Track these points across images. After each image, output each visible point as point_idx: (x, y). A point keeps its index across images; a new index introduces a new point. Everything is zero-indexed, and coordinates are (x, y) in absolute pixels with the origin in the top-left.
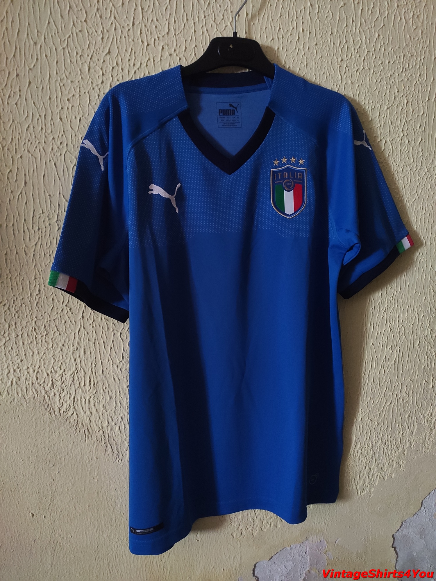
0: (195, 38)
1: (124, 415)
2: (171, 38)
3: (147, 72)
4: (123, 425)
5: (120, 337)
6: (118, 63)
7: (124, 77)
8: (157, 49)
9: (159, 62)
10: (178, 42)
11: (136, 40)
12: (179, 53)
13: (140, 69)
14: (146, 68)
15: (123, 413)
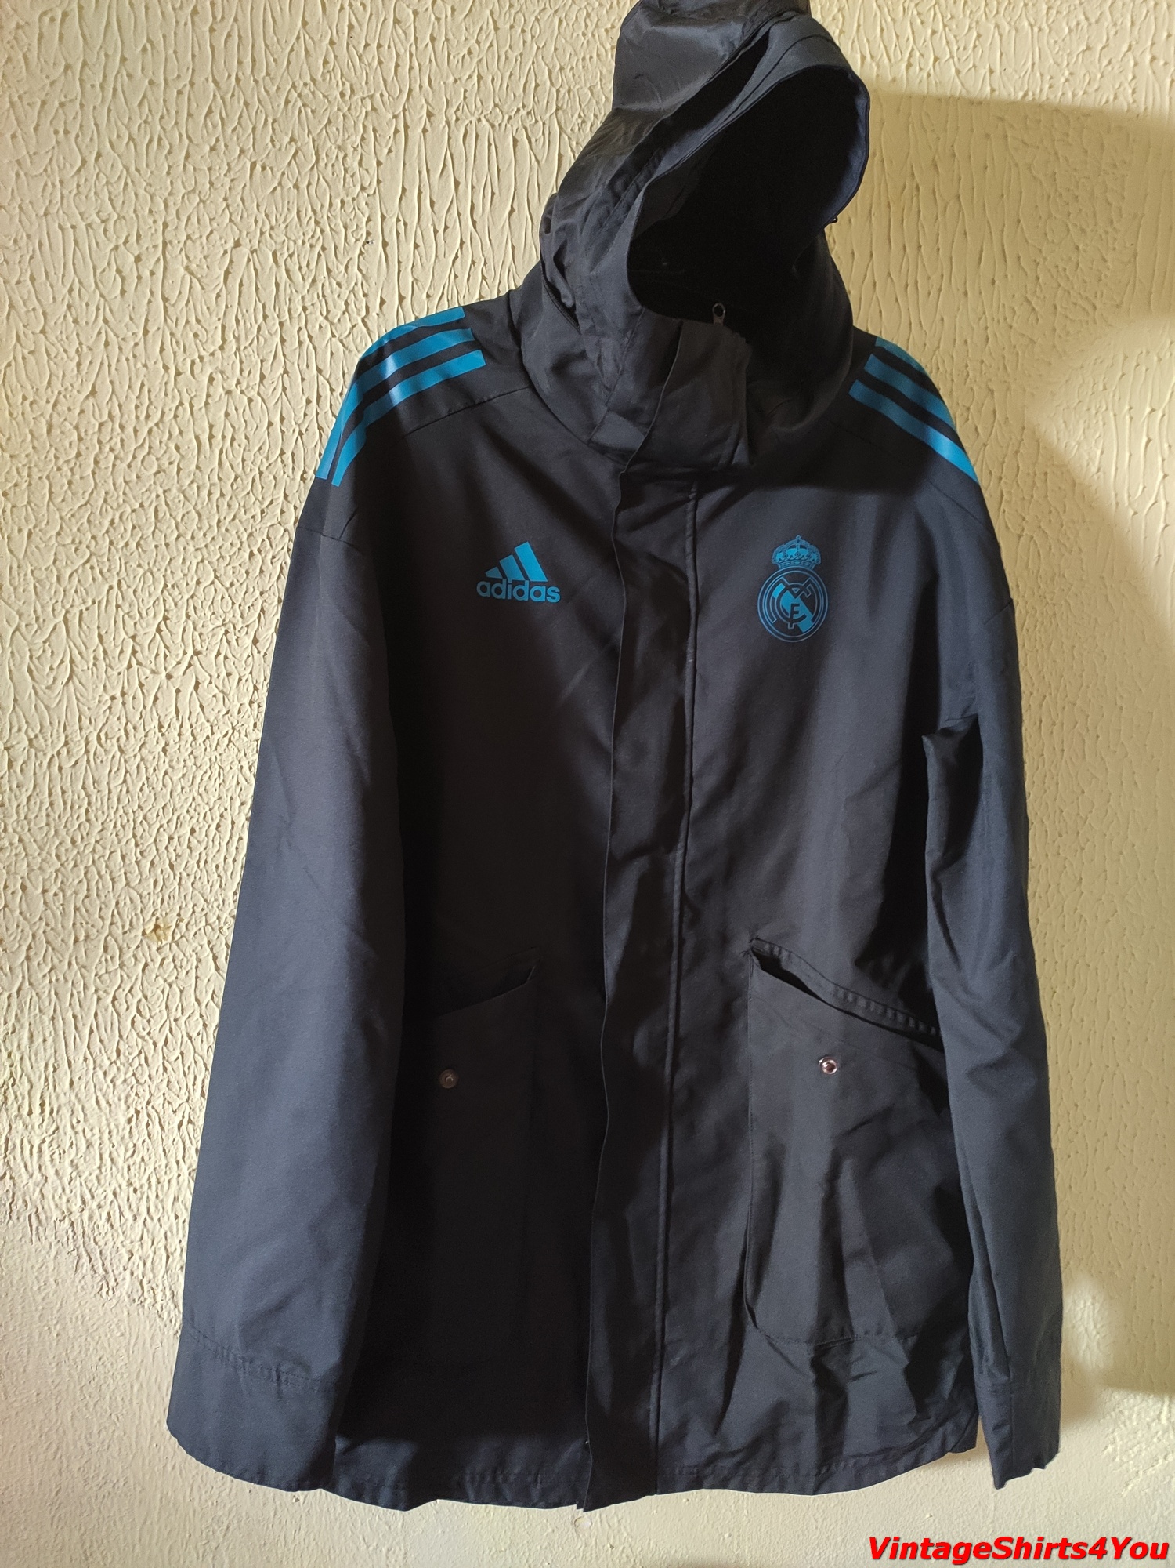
0: (284, 355)
1: (120, 1186)
2: (229, 357)
3: (177, 431)
4: (118, 1211)
5: (111, 1005)
6: (114, 414)
7: (125, 444)
8: (198, 381)
9: (204, 409)
10: (244, 365)
11: (150, 364)
12: (247, 388)
13: (161, 426)
14: (173, 421)
15: (117, 1181)
